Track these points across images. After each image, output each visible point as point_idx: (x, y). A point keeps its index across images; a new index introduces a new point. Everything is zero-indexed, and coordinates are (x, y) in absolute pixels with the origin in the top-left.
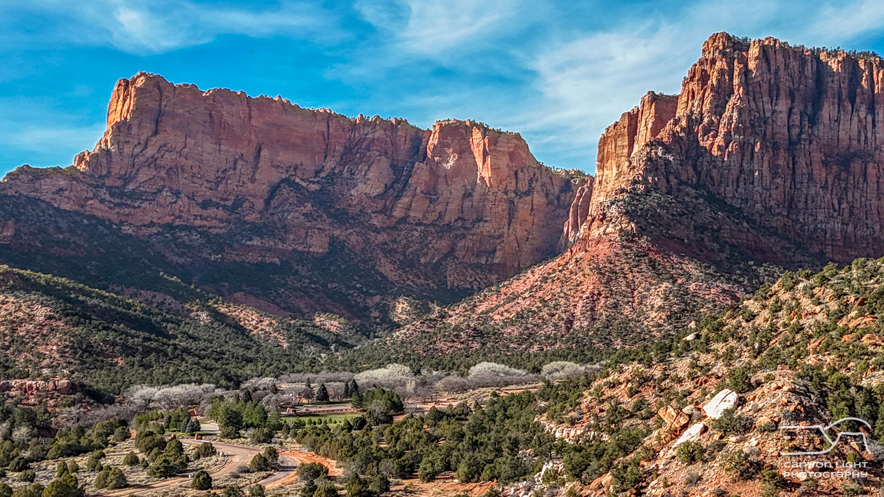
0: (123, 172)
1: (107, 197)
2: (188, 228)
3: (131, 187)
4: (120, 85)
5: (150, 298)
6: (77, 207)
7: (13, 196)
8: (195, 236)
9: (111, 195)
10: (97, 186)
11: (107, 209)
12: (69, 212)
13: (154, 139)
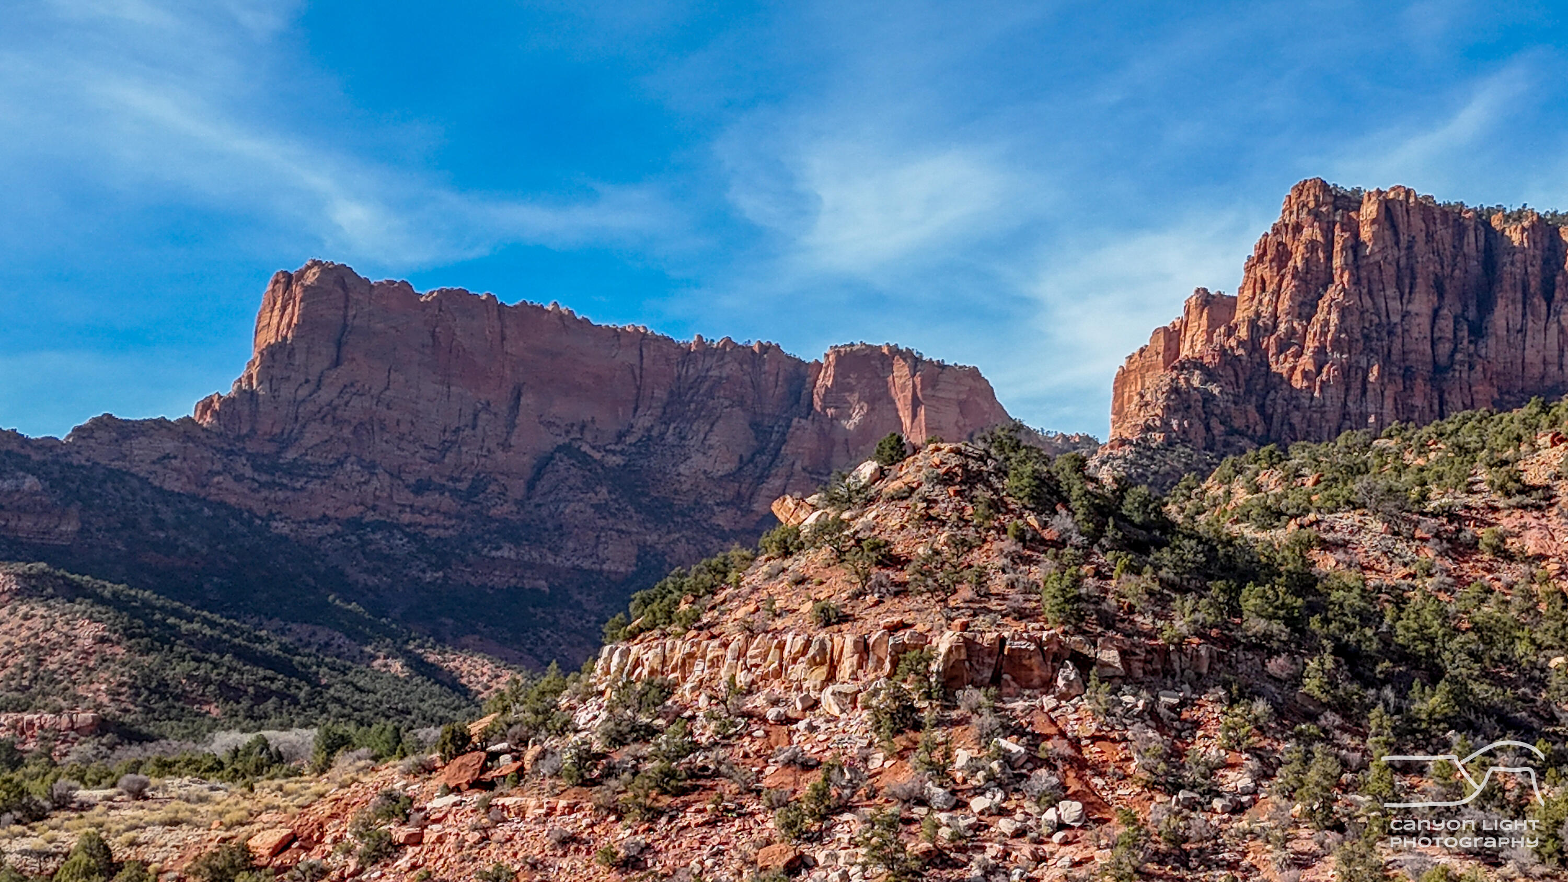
0: (277, 430)
1: (248, 472)
2: (389, 527)
3: (290, 455)
4: (277, 282)
5: (305, 638)
6: (194, 487)
7: (83, 467)
8: (399, 540)
9: (255, 468)
10: (230, 453)
11: (246, 491)
12: (179, 494)
13: (334, 374)
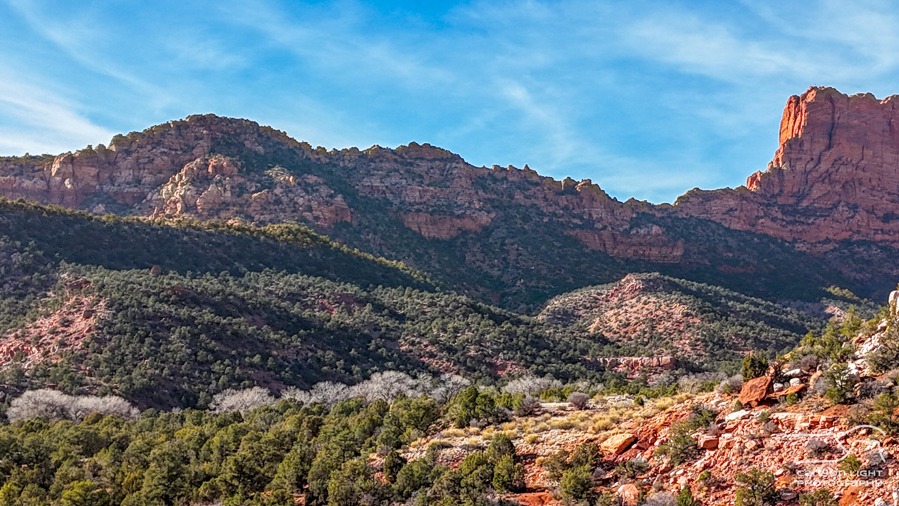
0: (795, 190)
1: (780, 216)
2: (867, 244)
3: (805, 204)
4: (790, 102)
6: (748, 227)
7: (684, 219)
8: (875, 251)
9: (783, 213)
10: (769, 205)
11: (779, 227)
12: (739, 231)
13: (828, 153)
